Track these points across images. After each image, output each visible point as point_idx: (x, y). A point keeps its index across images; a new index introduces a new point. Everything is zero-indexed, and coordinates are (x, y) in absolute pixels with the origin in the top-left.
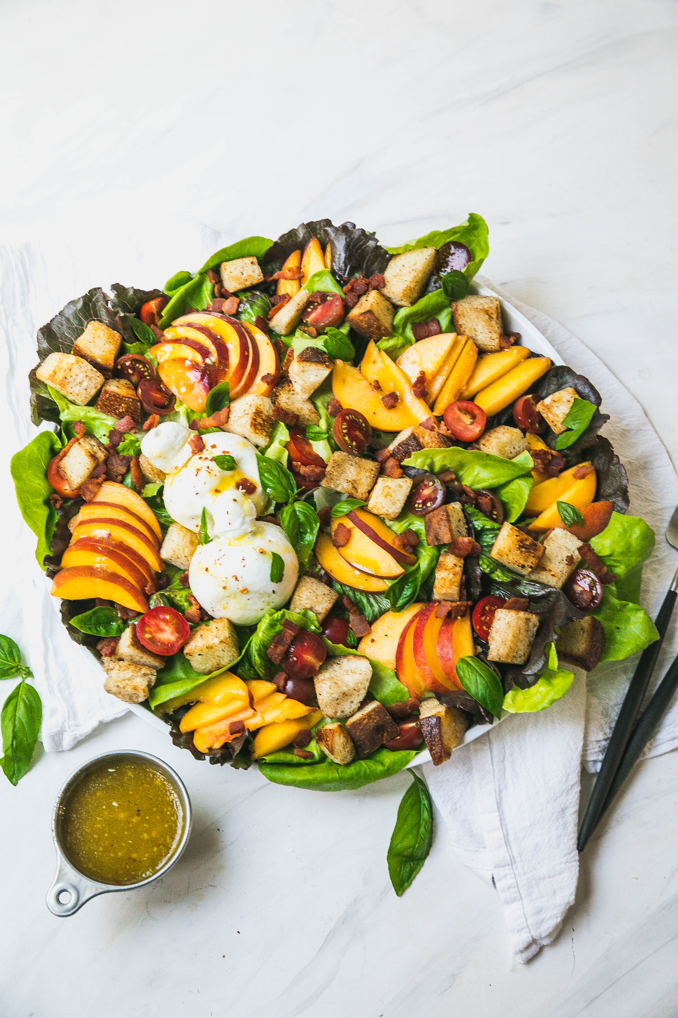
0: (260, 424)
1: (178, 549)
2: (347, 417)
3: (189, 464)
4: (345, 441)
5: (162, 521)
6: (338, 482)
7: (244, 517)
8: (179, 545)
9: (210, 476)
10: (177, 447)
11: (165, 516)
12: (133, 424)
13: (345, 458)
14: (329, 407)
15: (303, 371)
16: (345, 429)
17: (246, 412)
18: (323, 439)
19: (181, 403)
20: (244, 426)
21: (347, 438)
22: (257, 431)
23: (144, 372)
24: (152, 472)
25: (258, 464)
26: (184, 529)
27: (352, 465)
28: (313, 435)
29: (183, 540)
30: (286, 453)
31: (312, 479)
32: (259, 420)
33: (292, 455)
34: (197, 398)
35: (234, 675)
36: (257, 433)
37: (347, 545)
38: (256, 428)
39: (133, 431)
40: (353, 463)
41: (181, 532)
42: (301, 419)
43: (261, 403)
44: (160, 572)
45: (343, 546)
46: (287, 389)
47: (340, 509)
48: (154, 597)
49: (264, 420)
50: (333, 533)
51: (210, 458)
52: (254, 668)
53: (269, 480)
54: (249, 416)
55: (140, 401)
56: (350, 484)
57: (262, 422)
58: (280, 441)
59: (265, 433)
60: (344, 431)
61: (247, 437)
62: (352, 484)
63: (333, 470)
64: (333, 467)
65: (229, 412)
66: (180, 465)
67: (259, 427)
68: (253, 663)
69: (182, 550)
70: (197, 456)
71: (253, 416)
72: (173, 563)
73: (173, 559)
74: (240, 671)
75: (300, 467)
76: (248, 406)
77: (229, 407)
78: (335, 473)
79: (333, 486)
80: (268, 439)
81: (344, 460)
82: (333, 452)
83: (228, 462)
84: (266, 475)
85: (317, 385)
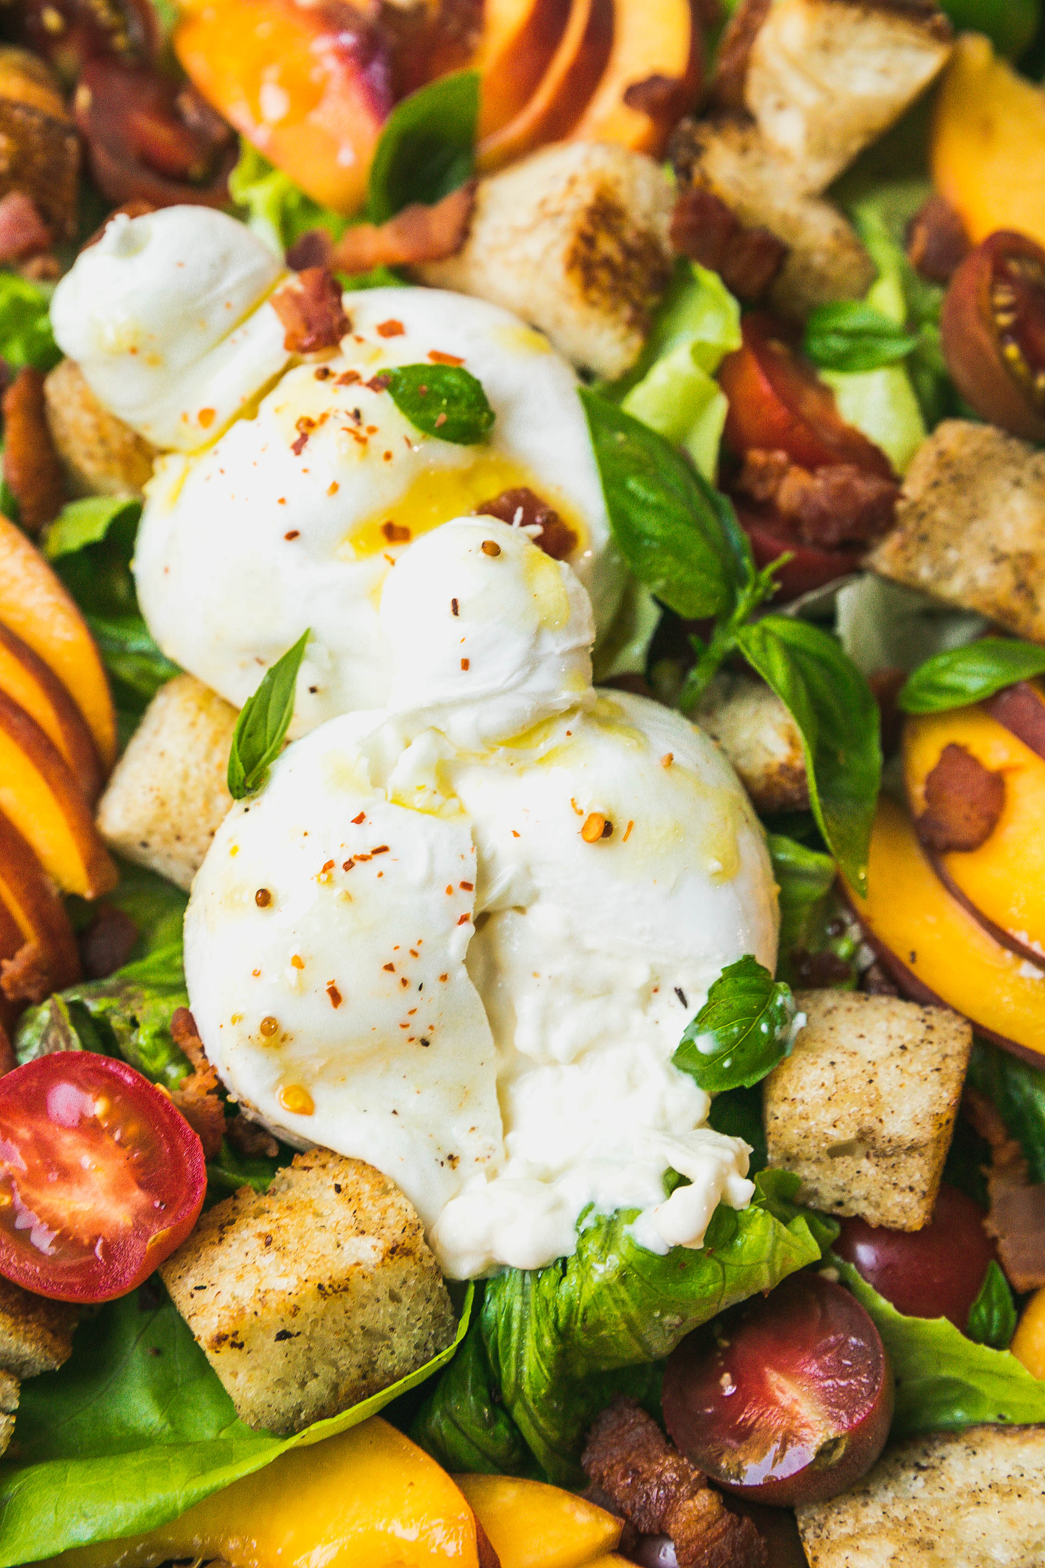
0: (607, 262)
1: (183, 795)
2: (1014, 267)
3: (267, 405)
4: (1006, 363)
5: (126, 670)
6: (952, 555)
7: (538, 634)
8: (185, 777)
9: (364, 454)
10: (219, 318)
11: (142, 654)
12: (35, 231)
13: (988, 448)
14: (922, 234)
15: (826, 47)
16: (1006, 309)
17: (552, 207)
18: (891, 363)
19: (264, 168)
20: (539, 267)
21: (1012, 351)
22: (595, 295)
23: (110, 32)
24: (99, 451)
25: (596, 435)
26: (216, 707)
27: (1017, 483)
28: (837, 344)
29: (208, 757)
30: (719, 407)
31: (832, 535)
32: (607, 246)
33: (745, 417)
34: (332, 145)
35: (406, 1443)
36: (593, 304)
37: (988, 845)
38: (589, 282)
39: (36, 265)
40: (1026, 476)
41: (202, 719)
42: (794, 264)
43: (623, 172)
44: (89, 894)
45: (969, 847)
46: (735, 136)
47: (949, 679)
48: (44, 1013)
49: (629, 252)
50: (918, 790)
51: (367, 377)
52: (508, 1412)
53: (644, 505)
54: (565, 222)
55: (74, 130)
56: (1005, 567)
57: (618, 257)
58: (698, 350)
59: (626, 312)
60: (1004, 320)
61: (545, 322)
62: (1016, 570)
63: (932, 498)
64: (936, 484)
65: (471, 211)
66: (226, 407)
67: (604, 277)
68: (508, 1392)
69: (200, 802)
70: (310, 364)
71: (581, 220)
72: (157, 863)
73: (155, 841)
74: (438, 1422)
75: (782, 473)
76: (561, 185)
77: (472, 190)
78: (942, 514)
79: (925, 573)
80: (636, 342)
81: (983, 459)
82: (931, 424)
83: (454, 399)
84: (633, 484)
85: (881, 118)
